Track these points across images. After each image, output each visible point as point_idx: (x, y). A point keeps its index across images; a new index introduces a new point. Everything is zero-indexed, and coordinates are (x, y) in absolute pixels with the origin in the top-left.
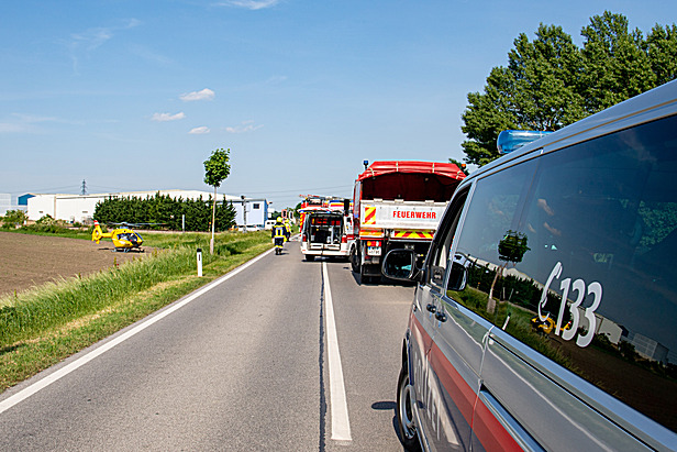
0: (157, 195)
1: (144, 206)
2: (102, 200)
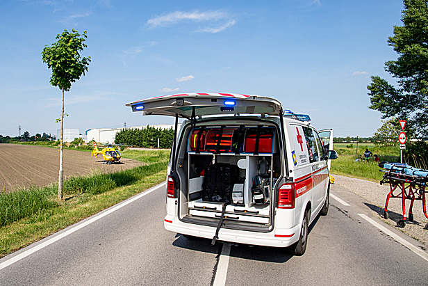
0: (148, 127)
1: (140, 133)
2: (119, 131)
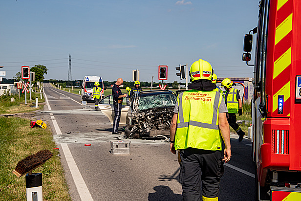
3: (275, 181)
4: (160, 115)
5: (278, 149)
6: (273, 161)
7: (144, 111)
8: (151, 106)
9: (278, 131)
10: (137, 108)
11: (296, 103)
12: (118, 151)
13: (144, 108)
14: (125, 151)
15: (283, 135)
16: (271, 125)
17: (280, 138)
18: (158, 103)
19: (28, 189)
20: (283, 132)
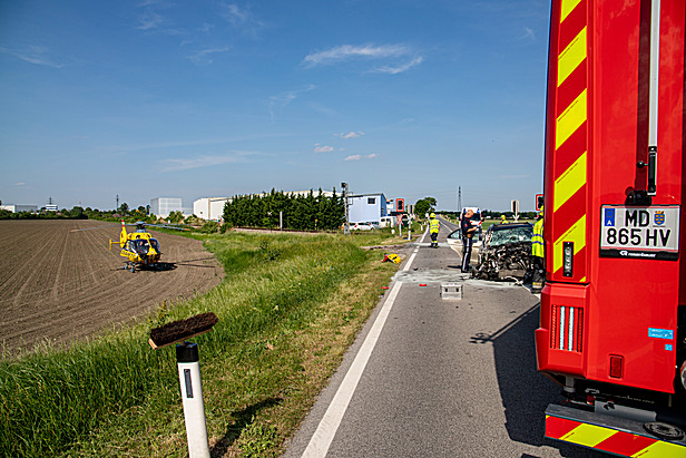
1: (260, 204)
2: (231, 201)
3: (570, 390)
4: (512, 253)
5: (562, 341)
6: (552, 361)
7: (496, 247)
8: (504, 242)
9: (563, 309)
10: (489, 243)
11: (600, 256)
12: (447, 295)
13: (497, 244)
14: (456, 296)
15: (572, 315)
16: (549, 296)
17: (566, 320)
18: (514, 239)
19: (179, 364)
20: (572, 310)
